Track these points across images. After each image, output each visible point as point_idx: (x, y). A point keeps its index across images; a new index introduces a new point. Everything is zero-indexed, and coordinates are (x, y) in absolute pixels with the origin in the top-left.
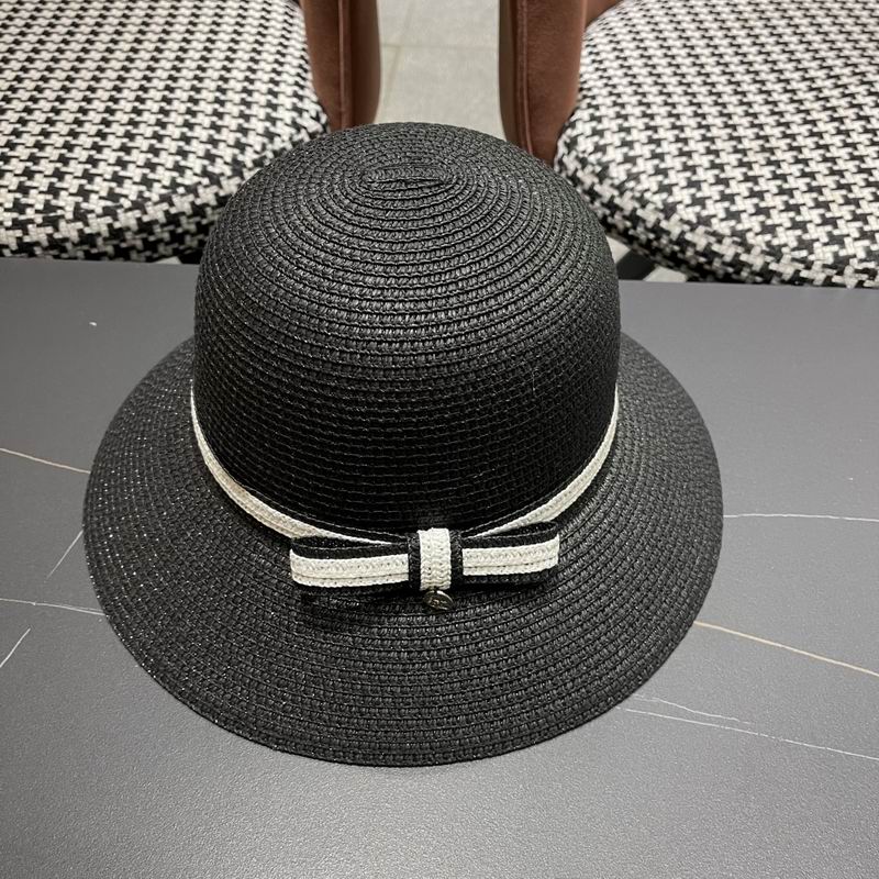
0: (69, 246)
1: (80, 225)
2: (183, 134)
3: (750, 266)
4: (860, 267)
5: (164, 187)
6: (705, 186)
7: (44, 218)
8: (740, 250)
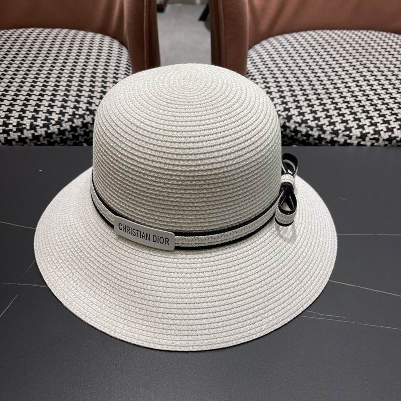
0: (28, 141)
1: (33, 131)
2: (77, 94)
3: (325, 139)
4: (372, 137)
5: (70, 115)
6: (303, 108)
7: (17, 129)
8: (321, 133)
